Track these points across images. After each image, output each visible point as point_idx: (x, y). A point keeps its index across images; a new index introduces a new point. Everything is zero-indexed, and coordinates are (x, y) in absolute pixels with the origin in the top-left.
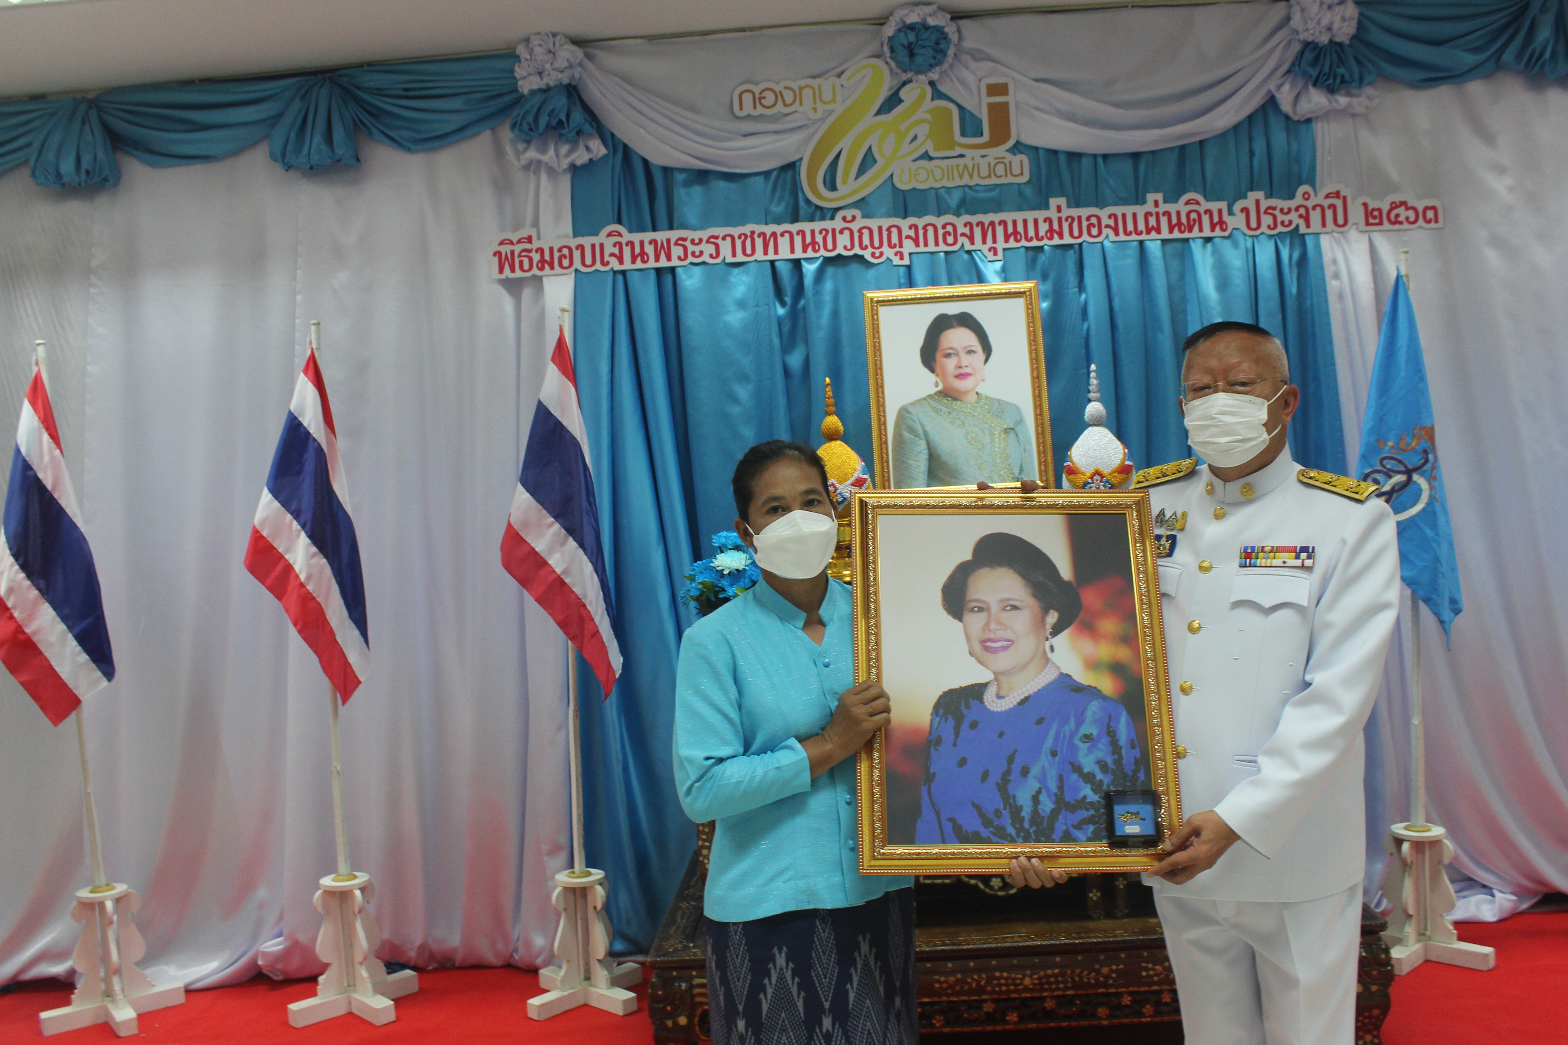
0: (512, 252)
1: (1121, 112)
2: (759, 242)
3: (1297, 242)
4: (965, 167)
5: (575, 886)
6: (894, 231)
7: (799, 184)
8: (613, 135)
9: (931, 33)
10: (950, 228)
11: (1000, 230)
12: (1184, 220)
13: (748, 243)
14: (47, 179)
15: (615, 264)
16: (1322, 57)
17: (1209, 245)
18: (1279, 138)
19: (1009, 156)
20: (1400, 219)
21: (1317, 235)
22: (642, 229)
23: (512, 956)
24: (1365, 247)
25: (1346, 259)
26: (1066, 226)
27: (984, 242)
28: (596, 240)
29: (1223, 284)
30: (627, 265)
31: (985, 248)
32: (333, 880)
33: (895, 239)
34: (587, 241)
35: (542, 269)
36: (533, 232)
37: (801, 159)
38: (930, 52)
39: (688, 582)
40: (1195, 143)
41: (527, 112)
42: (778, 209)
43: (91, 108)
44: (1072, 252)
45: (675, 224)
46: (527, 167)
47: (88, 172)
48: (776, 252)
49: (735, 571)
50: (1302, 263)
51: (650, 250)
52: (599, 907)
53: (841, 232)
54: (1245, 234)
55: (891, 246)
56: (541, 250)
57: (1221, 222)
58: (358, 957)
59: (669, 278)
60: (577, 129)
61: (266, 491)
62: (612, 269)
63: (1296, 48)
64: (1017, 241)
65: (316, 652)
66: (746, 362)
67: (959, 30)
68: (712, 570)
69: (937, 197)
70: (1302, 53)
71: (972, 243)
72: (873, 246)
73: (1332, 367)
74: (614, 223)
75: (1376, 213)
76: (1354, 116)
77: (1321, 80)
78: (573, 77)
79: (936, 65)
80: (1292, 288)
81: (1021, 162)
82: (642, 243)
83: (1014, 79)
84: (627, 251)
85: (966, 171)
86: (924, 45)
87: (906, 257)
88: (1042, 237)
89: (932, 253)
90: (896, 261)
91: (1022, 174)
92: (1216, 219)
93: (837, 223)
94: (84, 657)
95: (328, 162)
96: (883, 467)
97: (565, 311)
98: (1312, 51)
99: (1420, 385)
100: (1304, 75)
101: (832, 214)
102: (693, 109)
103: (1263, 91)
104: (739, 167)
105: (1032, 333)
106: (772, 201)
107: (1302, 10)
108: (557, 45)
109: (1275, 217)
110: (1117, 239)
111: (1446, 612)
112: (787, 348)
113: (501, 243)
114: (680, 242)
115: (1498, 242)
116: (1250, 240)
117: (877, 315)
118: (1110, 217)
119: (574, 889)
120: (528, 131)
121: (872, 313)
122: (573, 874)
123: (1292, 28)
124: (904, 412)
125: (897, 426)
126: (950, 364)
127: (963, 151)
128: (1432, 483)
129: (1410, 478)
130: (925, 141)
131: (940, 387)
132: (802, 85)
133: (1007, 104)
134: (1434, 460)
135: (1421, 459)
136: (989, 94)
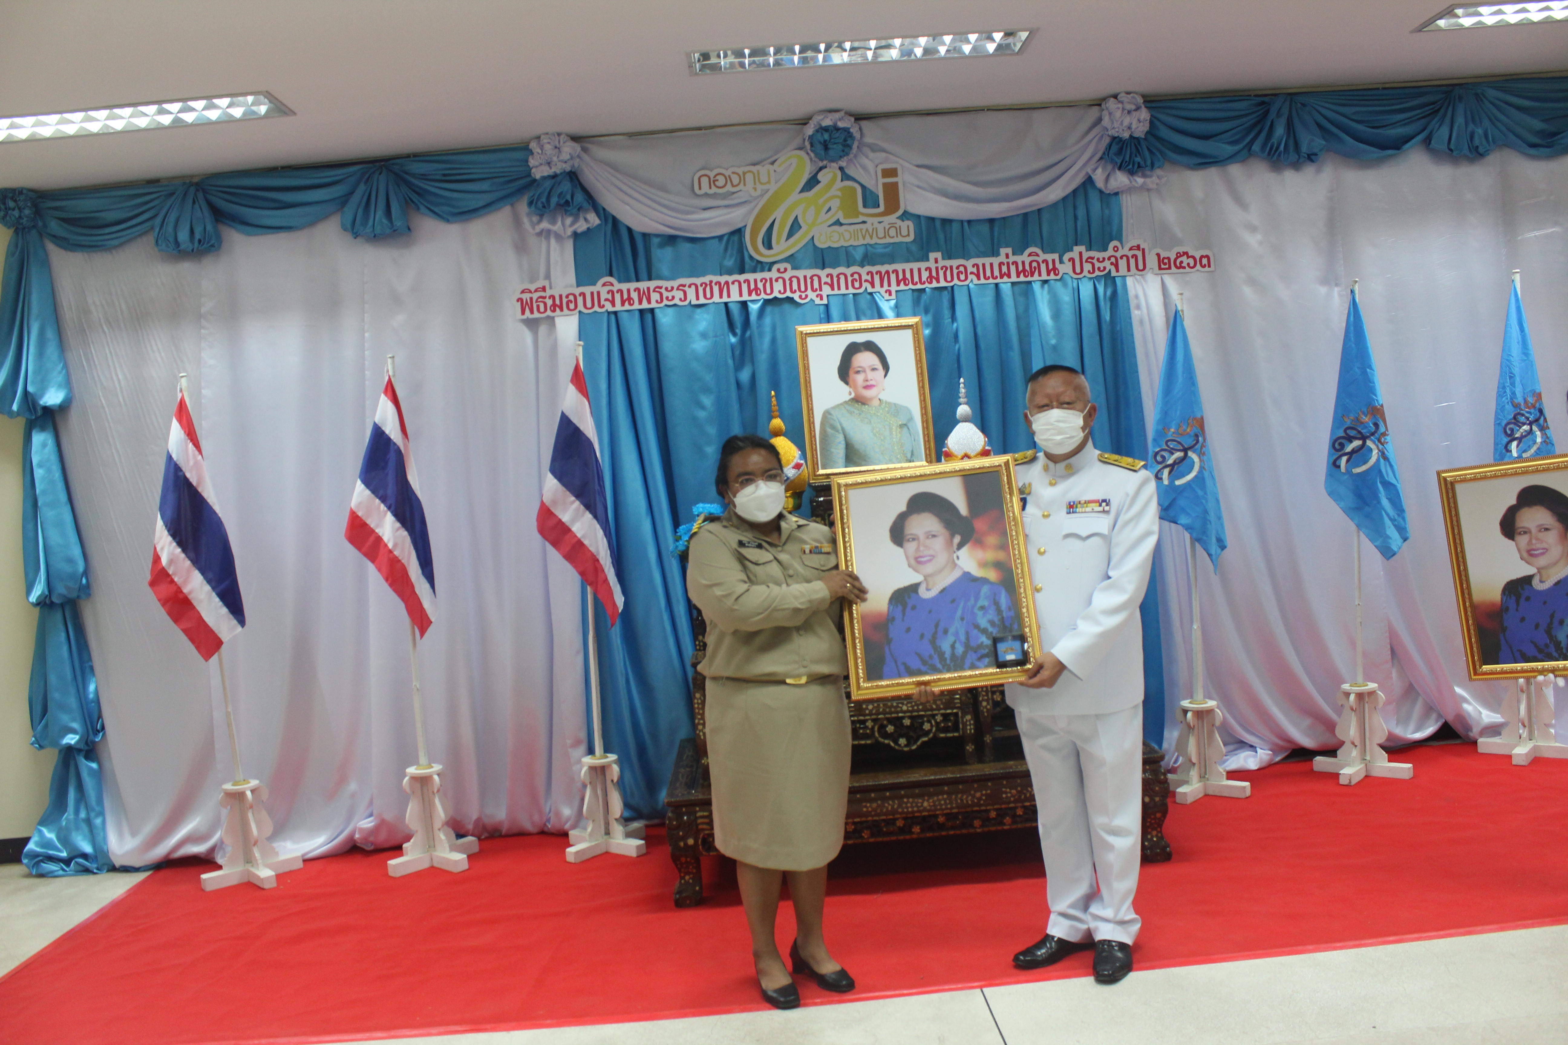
0: (531, 299)
1: (981, 189)
2: (716, 289)
3: (1109, 282)
4: (867, 230)
5: (596, 765)
6: (816, 279)
7: (744, 245)
8: (604, 209)
9: (841, 133)
10: (856, 276)
11: (893, 277)
12: (1027, 268)
13: (708, 289)
14: (167, 246)
15: (609, 307)
16: (1124, 148)
17: (1046, 286)
18: (1096, 205)
19: (899, 222)
20: (1183, 265)
21: (1125, 276)
22: (628, 280)
23: (545, 825)
24: (1158, 284)
25: (1145, 295)
26: (941, 273)
27: (882, 286)
28: (595, 289)
29: (1056, 315)
30: (618, 307)
31: (882, 291)
32: (416, 769)
33: (816, 285)
34: (587, 290)
35: (554, 311)
36: (546, 283)
37: (745, 226)
38: (841, 147)
40: (1034, 211)
41: (541, 194)
42: (729, 263)
43: (197, 190)
44: (946, 293)
45: (653, 277)
46: (540, 234)
47: (200, 241)
48: (729, 296)
50: (1114, 297)
51: (634, 295)
52: (615, 780)
53: (777, 280)
54: (1072, 278)
55: (813, 290)
56: (553, 297)
57: (1055, 269)
58: (438, 824)
59: (649, 317)
60: (579, 206)
61: (359, 482)
62: (607, 310)
63: (1107, 140)
64: (906, 285)
65: (403, 600)
66: (709, 378)
67: (860, 129)
69: (847, 253)
70: (1110, 146)
71: (873, 286)
72: (800, 290)
74: (607, 276)
75: (1166, 261)
76: (1149, 190)
77: (1124, 165)
78: (573, 166)
79: (844, 156)
80: (1106, 316)
81: (908, 226)
82: (629, 291)
83: (902, 166)
84: (618, 297)
85: (867, 234)
86: (836, 142)
87: (825, 298)
88: (924, 281)
89: (844, 295)
90: (818, 301)
92: (1051, 267)
93: (774, 274)
94: (225, 610)
95: (388, 231)
96: (813, 455)
97: (579, 345)
98: (1117, 144)
99: (1192, 389)
100: (1112, 161)
101: (769, 266)
102: (664, 189)
103: (1083, 173)
104: (700, 233)
105: (918, 356)
106: (724, 257)
107: (1110, 114)
108: (562, 142)
109: (1093, 265)
110: (979, 282)
111: (1214, 548)
112: (739, 366)
113: (523, 292)
114: (657, 290)
115: (1252, 281)
116: (1075, 282)
117: (806, 343)
118: (973, 266)
119: (596, 767)
120: (541, 208)
121: (802, 342)
122: (595, 758)
123: (1102, 126)
124: (827, 415)
125: (823, 424)
126: (860, 379)
127: (865, 219)
128: (1202, 457)
129: (1186, 455)
130: (836, 212)
131: (853, 395)
132: (745, 171)
133: (896, 183)
134: (1202, 441)
135: (1194, 441)
136: (884, 176)
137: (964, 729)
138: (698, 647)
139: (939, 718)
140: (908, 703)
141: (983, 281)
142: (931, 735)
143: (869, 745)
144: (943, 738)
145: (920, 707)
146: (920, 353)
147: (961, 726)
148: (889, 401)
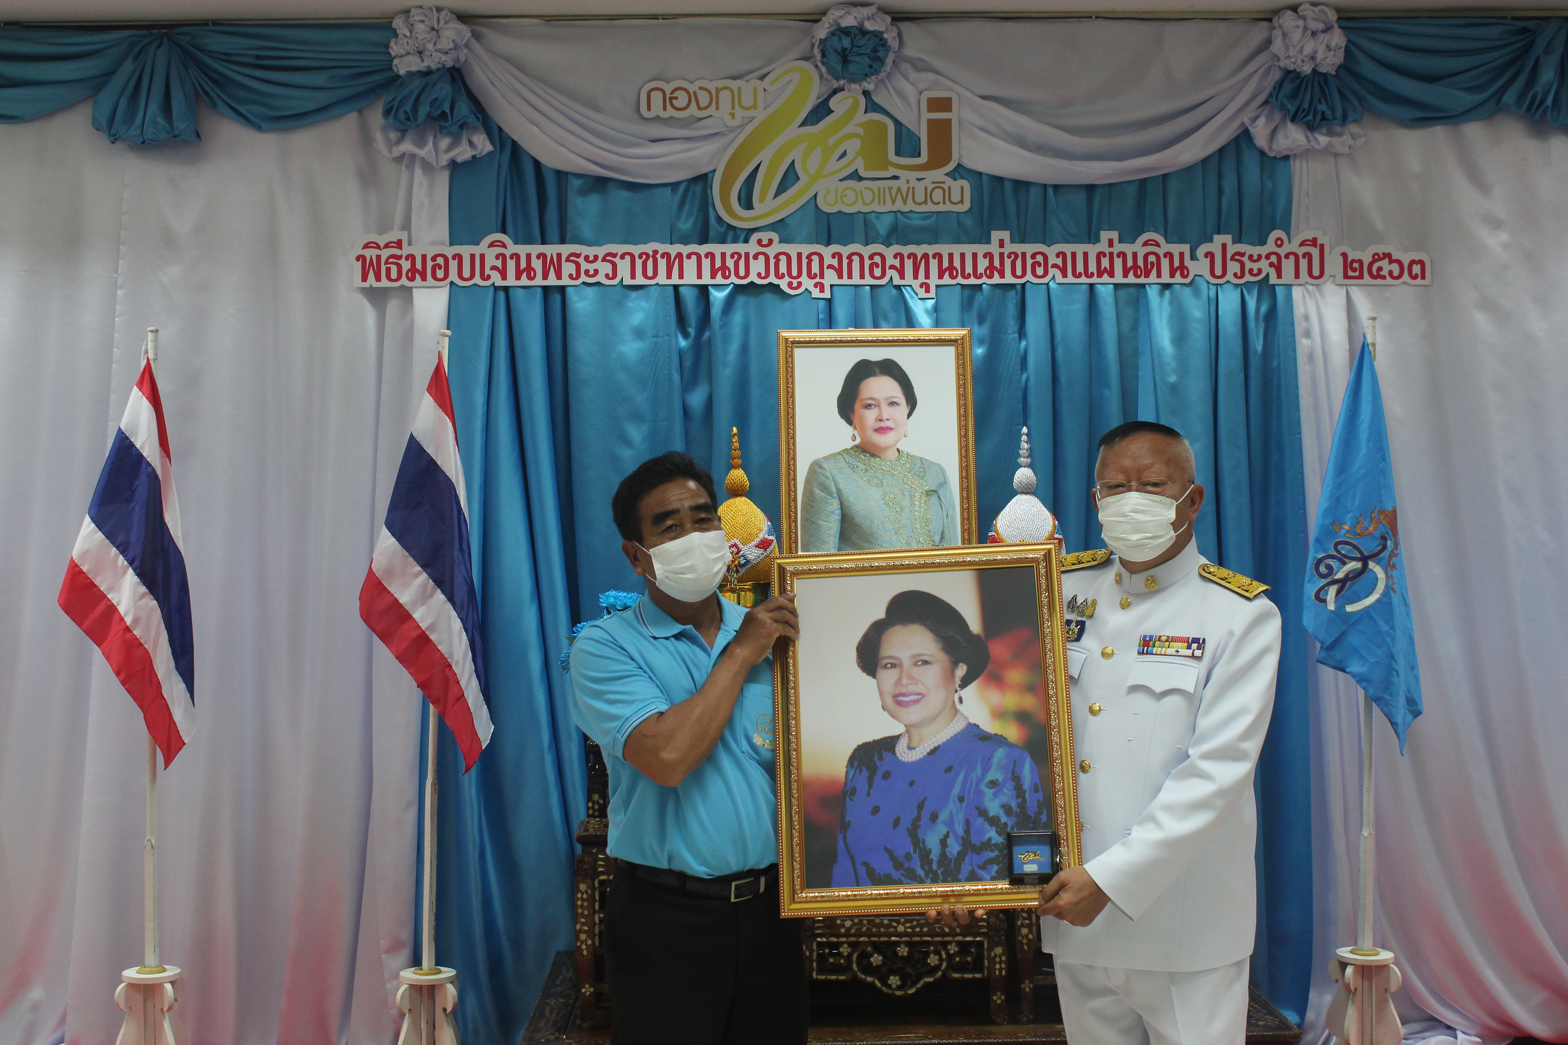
0: (379, 257)
1: (1076, 140)
2: (662, 264)
3: (1266, 293)
4: (899, 190)
5: (422, 984)
6: (815, 258)
7: (710, 200)
8: (500, 129)
9: (869, 39)
10: (877, 259)
11: (934, 264)
12: (1141, 263)
13: (650, 263)
15: (496, 279)
16: (1303, 87)
17: (1167, 293)
19: (949, 181)
20: (1382, 273)
21: (1289, 286)
22: (529, 241)
24: (1341, 301)
25: (1320, 316)
26: (1008, 263)
27: (916, 277)
28: (477, 250)
29: (1180, 338)
30: (511, 281)
31: (916, 284)
32: (138, 972)
33: (815, 269)
34: (465, 251)
35: (412, 279)
36: (404, 236)
37: (715, 171)
38: (866, 61)
40: (1155, 178)
41: (404, 99)
42: (686, 225)
44: (1013, 293)
45: (568, 238)
46: (400, 159)
48: (681, 276)
50: (1271, 316)
51: (537, 264)
52: (449, 1009)
53: (756, 257)
54: (1208, 282)
55: (811, 276)
56: (411, 258)
57: (1182, 268)
59: (558, 297)
60: (461, 122)
61: (88, 519)
62: (493, 284)
63: (1277, 75)
64: (952, 277)
65: (141, 706)
67: (900, 35)
69: (866, 223)
70: (1280, 84)
71: (902, 277)
72: (790, 275)
73: (1299, 436)
74: (497, 232)
75: (1356, 265)
76: (1336, 155)
77: (1299, 116)
78: (457, 60)
79: (872, 74)
80: (1258, 344)
81: (962, 188)
82: (529, 256)
83: (959, 95)
84: (511, 265)
85: (899, 195)
86: (860, 52)
87: (827, 289)
88: (981, 274)
89: (856, 286)
92: (1177, 264)
93: (752, 247)
95: (164, 136)
96: (790, 528)
97: (445, 335)
98: (1292, 81)
99: (1380, 465)
100: (1282, 107)
101: (746, 235)
102: (593, 105)
103: (1236, 124)
105: (961, 386)
106: (678, 217)
107: (1285, 35)
108: (442, 22)
109: (1243, 265)
110: (1065, 281)
111: (1401, 713)
112: (688, 386)
113: (366, 246)
114: (572, 258)
115: (1488, 305)
116: (1213, 288)
117: (792, 356)
118: (1058, 256)
119: (421, 986)
120: (404, 120)
121: (786, 354)
122: (421, 972)
123: (1272, 53)
124: (816, 467)
125: (808, 481)
126: (870, 416)
127: (897, 172)
128: (1390, 573)
129: (1365, 566)
130: (855, 158)
131: (858, 441)
132: (720, 87)
133: (949, 121)
134: (1393, 548)
135: (1378, 545)
136: (930, 110)
137: (991, 968)
138: (591, 812)
139: (953, 949)
140: (907, 921)
141: (1070, 279)
142: (940, 973)
143: (842, 981)
144: (957, 979)
145: (925, 929)
146: (964, 384)
147: (986, 962)
148: (912, 453)
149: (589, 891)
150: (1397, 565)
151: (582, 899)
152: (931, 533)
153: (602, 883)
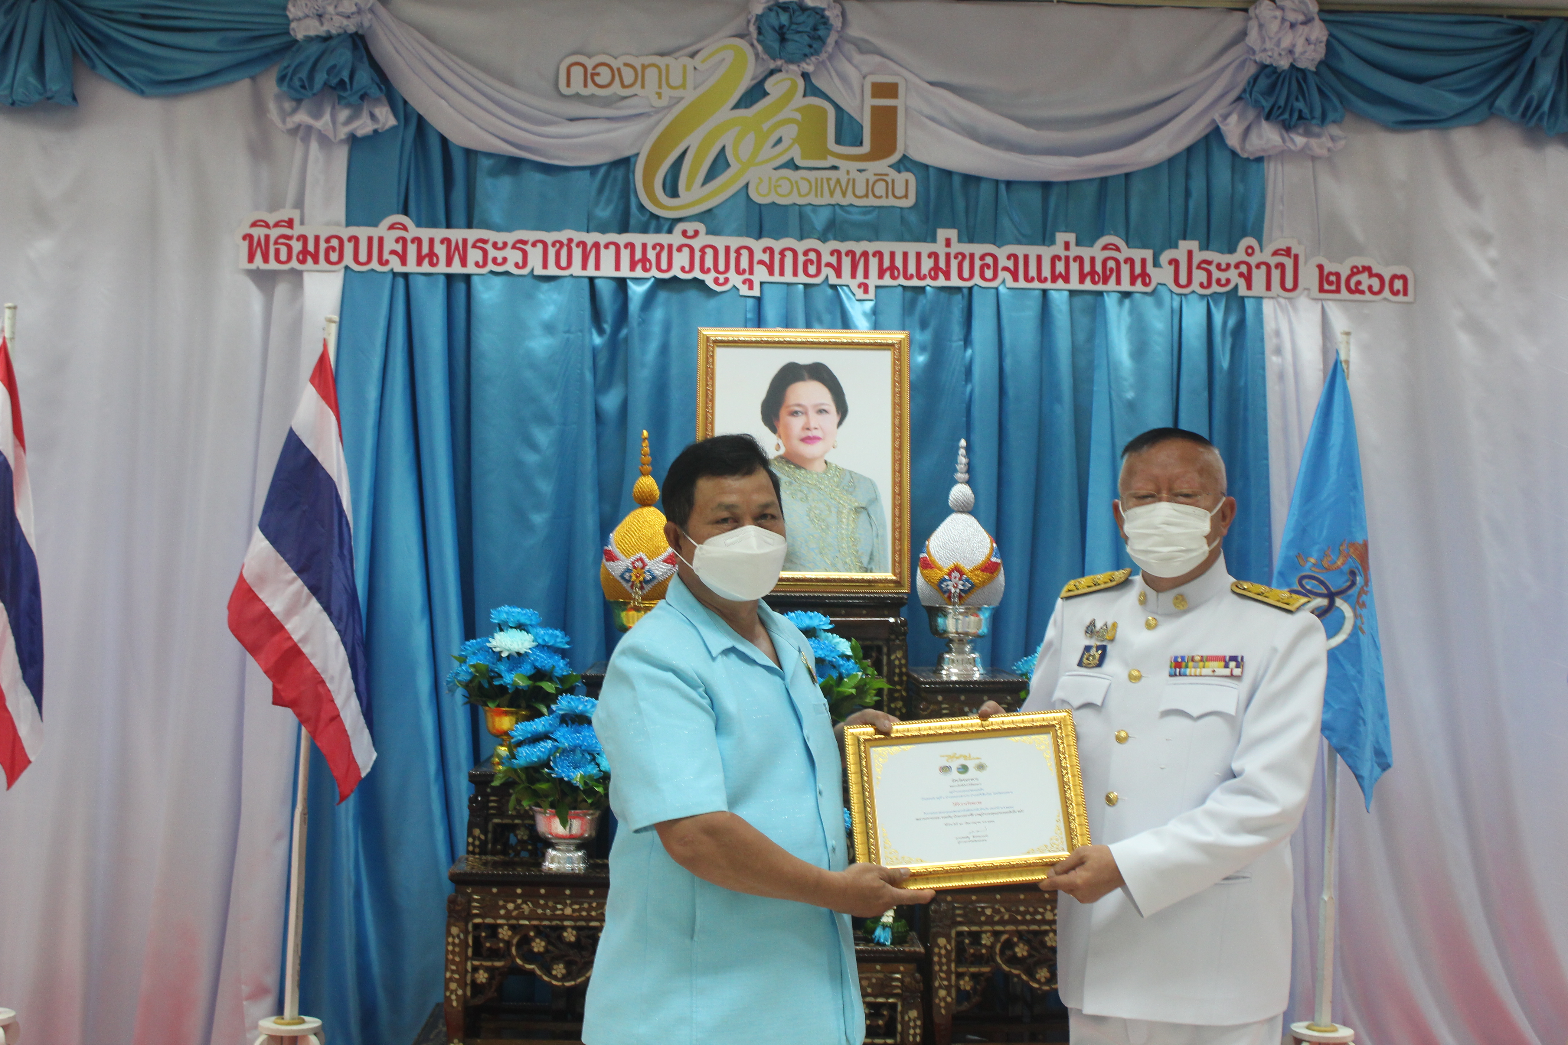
0: (267, 237)
1: (1032, 131)
2: (577, 253)
3: (1234, 306)
4: (838, 181)
5: (283, 1035)
6: (745, 253)
7: (632, 185)
8: (405, 102)
9: (809, 16)
10: (812, 256)
11: (874, 262)
12: (1099, 268)
13: (564, 252)
15: (395, 264)
17: (1127, 302)
19: (893, 173)
20: (1360, 288)
21: (1260, 298)
22: (434, 224)
24: (1317, 317)
25: (1292, 332)
26: (954, 264)
27: (854, 276)
28: (375, 232)
29: (1140, 351)
30: (411, 267)
31: (853, 284)
33: (744, 264)
34: (363, 232)
35: (303, 262)
36: (295, 215)
37: (637, 155)
38: (806, 39)
39: (456, 664)
40: (1117, 177)
41: (300, 65)
42: (604, 212)
44: (959, 297)
45: (475, 222)
46: (294, 131)
48: (597, 267)
49: (516, 655)
50: (1239, 331)
51: (441, 250)
53: (679, 249)
54: (1171, 292)
55: (738, 271)
56: (303, 238)
57: (1144, 275)
59: (461, 287)
60: (362, 92)
62: (392, 270)
63: (1251, 70)
64: (893, 277)
66: (550, 400)
67: (843, 14)
68: (488, 652)
69: (802, 216)
70: (1255, 79)
71: (839, 275)
72: (717, 270)
73: (1265, 462)
74: (398, 213)
75: (1333, 278)
76: (1314, 158)
77: (1275, 112)
78: (361, 25)
79: (812, 55)
80: (1224, 361)
81: (907, 181)
82: (431, 241)
83: (906, 80)
84: (412, 249)
85: (838, 187)
86: (800, 29)
87: (757, 286)
88: (925, 275)
89: (788, 284)
90: (744, 290)
91: (906, 196)
92: (1138, 270)
93: (676, 238)
95: (36, 97)
98: (1268, 77)
99: (1352, 494)
100: (1257, 104)
101: (670, 225)
102: (510, 80)
103: (1206, 120)
104: (562, 159)
105: (897, 395)
106: (597, 203)
107: (1261, 26)
109: (1209, 274)
110: (1016, 285)
111: (1367, 766)
112: (602, 387)
113: (254, 225)
114: (479, 244)
115: (1473, 325)
116: (1177, 299)
117: (713, 357)
118: (1009, 258)
119: (282, 1038)
120: (299, 88)
121: (707, 354)
122: (282, 1021)
123: (1248, 46)
126: (796, 424)
127: (836, 162)
128: (1359, 611)
129: (1332, 603)
130: (791, 145)
131: (782, 451)
132: (646, 63)
133: (894, 109)
134: (1363, 584)
135: (1347, 581)
136: (874, 95)
137: (905, 1034)
138: (471, 848)
141: (1022, 283)
146: (900, 393)
147: (899, 1027)
148: (841, 465)
149: (462, 936)
150: (1368, 604)
151: (454, 944)
152: (860, 553)
153: (476, 926)
